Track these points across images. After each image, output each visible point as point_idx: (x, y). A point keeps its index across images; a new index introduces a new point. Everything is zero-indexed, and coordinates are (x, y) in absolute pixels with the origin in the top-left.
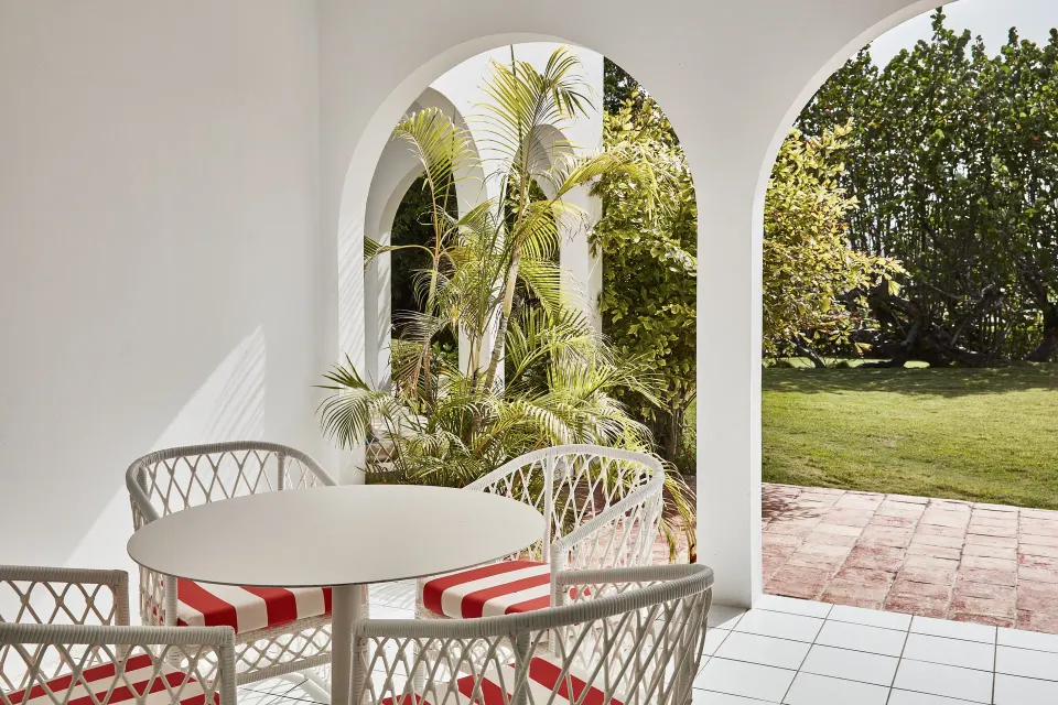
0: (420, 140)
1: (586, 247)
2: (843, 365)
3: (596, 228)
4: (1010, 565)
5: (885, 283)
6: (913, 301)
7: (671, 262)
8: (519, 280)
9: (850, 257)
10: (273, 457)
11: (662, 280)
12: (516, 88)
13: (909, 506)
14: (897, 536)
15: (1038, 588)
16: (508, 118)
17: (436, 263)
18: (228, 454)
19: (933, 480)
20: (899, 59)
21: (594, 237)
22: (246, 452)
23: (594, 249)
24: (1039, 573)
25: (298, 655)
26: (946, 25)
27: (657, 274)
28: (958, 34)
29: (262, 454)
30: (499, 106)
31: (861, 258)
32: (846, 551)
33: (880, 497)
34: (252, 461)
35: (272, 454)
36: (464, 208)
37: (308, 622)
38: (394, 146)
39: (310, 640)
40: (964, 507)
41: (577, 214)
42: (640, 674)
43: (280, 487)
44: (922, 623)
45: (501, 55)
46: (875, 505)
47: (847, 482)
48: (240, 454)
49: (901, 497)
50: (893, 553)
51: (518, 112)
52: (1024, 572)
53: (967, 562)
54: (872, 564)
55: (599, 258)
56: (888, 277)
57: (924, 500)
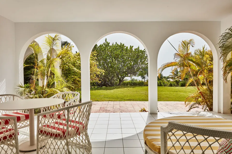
0: (33, 48)
1: (59, 67)
2: (94, 87)
3: (61, 65)
4: (119, 108)
5: (102, 73)
6: (104, 78)
7: (73, 70)
8: (51, 71)
9: (98, 70)
10: (12, 97)
11: (71, 73)
12: (49, 41)
13: (106, 102)
14: (105, 106)
15: (123, 109)
16: (48, 46)
17: (36, 68)
18: (3, 96)
19: (108, 100)
20: (101, 45)
21: (60, 66)
22: (7, 96)
23: (60, 68)
24: (122, 108)
25: (21, 126)
26: (107, 41)
27: (70, 72)
28: (108, 42)
29: (10, 96)
30: (47, 44)
31: (99, 70)
32: (99, 108)
33: (102, 102)
34: (8, 97)
35: (12, 96)
36: (39, 60)
37: (22, 121)
38: (28, 49)
39: (23, 124)
40: (113, 102)
41: (57, 63)
42: (84, 114)
43: (14, 100)
44: (111, 113)
45: (47, 35)
46: (102, 103)
47: (98, 101)
48: (5, 96)
49: (105, 102)
50: (105, 108)
51: (50, 44)
52: (121, 108)
53: (114, 108)
54: (103, 109)
55: (61, 69)
56: (103, 72)
57: (108, 102)
